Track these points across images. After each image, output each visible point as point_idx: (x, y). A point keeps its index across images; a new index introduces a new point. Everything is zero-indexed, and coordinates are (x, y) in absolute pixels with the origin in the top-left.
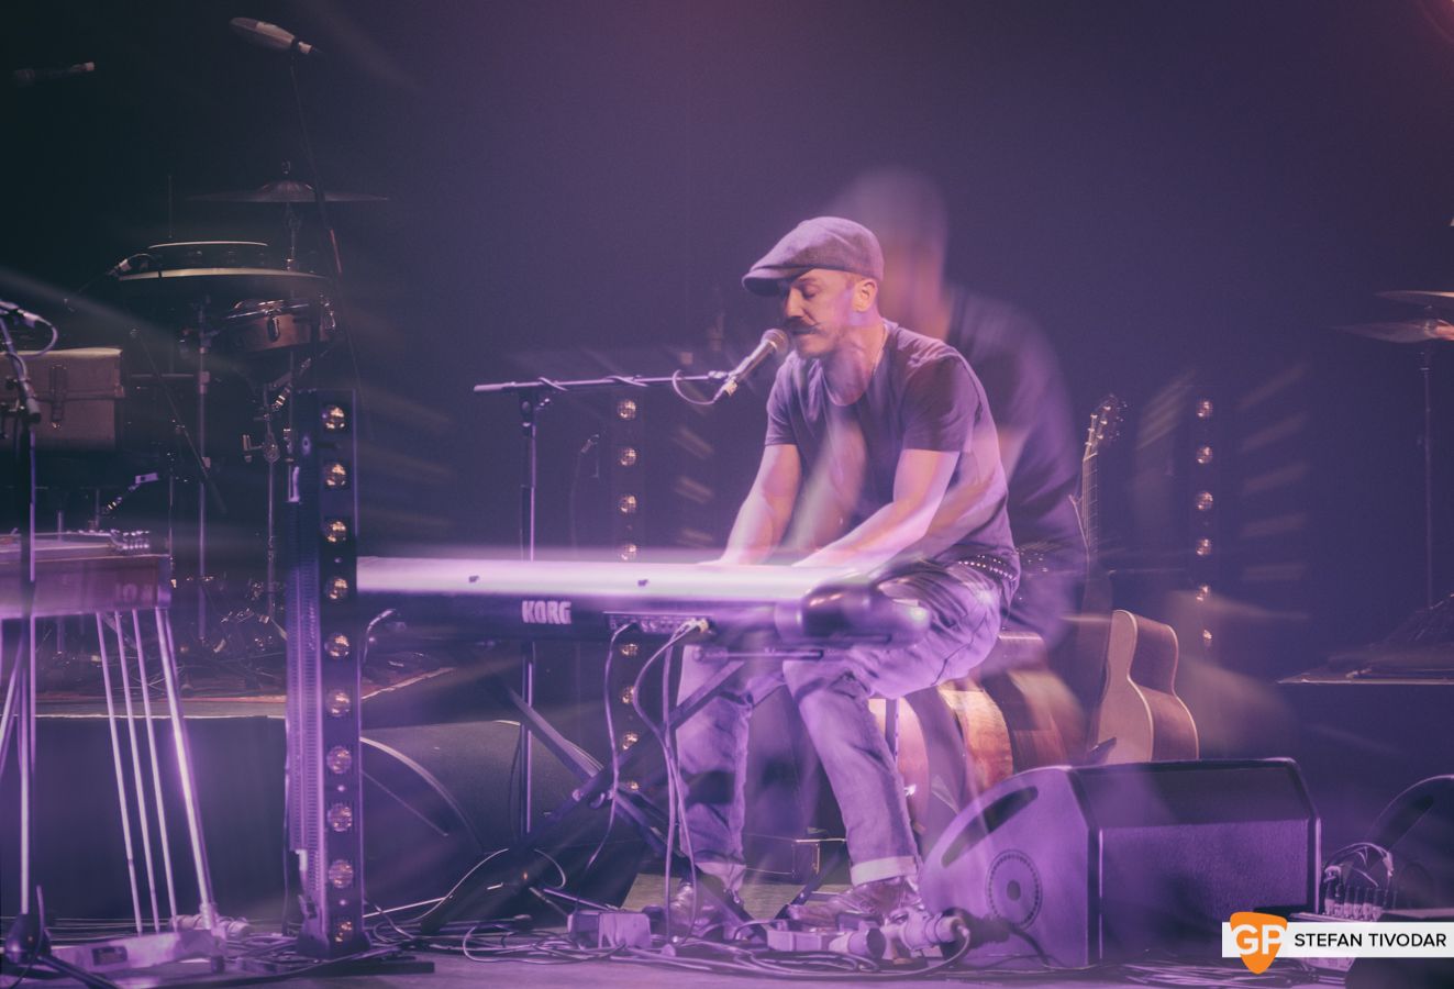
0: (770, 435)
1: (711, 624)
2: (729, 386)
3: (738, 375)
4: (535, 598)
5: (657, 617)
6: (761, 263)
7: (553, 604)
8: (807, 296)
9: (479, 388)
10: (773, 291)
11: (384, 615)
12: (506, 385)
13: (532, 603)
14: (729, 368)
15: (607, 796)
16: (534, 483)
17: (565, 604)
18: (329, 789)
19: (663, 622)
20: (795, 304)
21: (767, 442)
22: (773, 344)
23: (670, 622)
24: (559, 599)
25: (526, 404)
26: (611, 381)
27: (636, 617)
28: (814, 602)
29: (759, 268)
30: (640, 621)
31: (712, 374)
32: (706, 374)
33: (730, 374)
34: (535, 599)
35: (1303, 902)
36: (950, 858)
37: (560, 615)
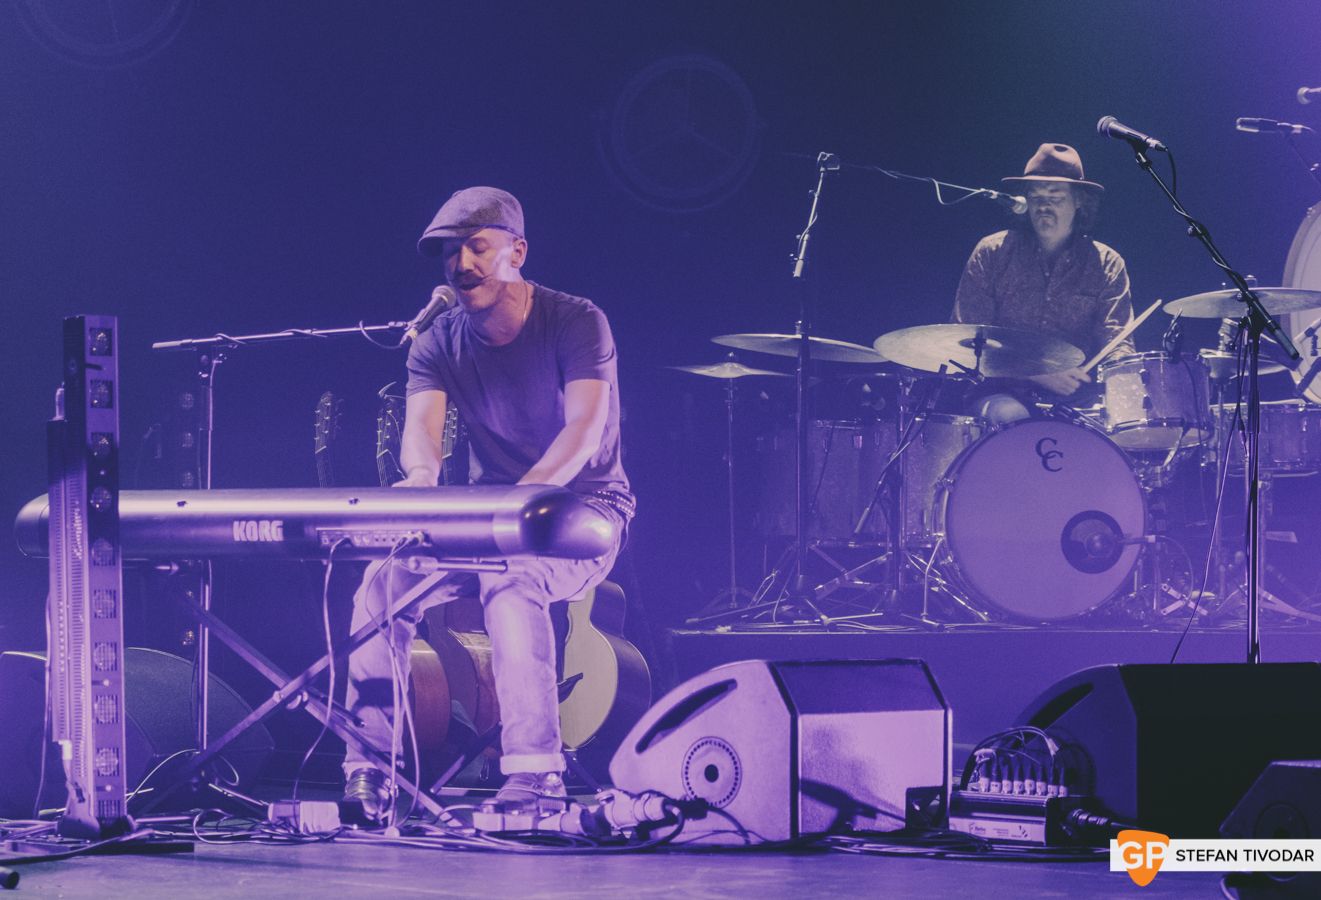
0: (411, 383)
1: (427, 538)
3: (418, 323)
5: (370, 532)
7: (265, 524)
8: (477, 252)
9: (156, 345)
12: (185, 341)
13: (243, 523)
14: (407, 319)
15: (302, 698)
17: (278, 522)
18: (97, 684)
19: (376, 536)
20: (467, 259)
21: (409, 390)
22: (444, 297)
23: (384, 536)
24: (268, 518)
25: (204, 357)
26: (291, 334)
27: (350, 532)
29: (435, 229)
30: (352, 536)
31: (392, 324)
32: (387, 324)
33: (409, 324)
34: (246, 518)
35: (940, 783)
36: (642, 746)
37: (272, 533)
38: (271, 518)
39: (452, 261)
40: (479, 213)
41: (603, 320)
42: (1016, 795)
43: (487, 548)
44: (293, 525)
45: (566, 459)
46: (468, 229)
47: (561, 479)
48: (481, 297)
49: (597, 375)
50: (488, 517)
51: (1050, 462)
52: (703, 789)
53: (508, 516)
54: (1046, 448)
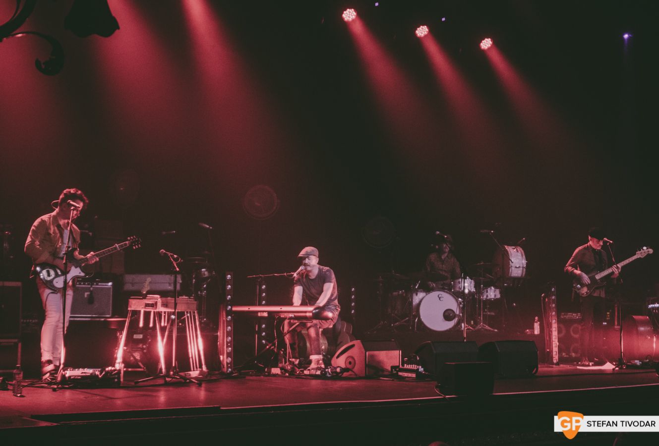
5: (285, 314)
7: (264, 313)
8: (309, 259)
13: (260, 313)
20: (307, 261)
26: (272, 275)
28: (314, 311)
30: (281, 315)
32: (290, 273)
34: (261, 311)
35: (398, 365)
36: (338, 357)
37: (266, 314)
38: (265, 311)
39: (304, 261)
40: (310, 252)
41: (332, 271)
42: (411, 368)
43: (306, 318)
44: (269, 313)
45: (323, 299)
46: (308, 255)
47: (321, 305)
48: (309, 269)
49: (331, 282)
50: (306, 312)
51: (441, 299)
52: (349, 366)
53: (310, 312)
54: (440, 296)
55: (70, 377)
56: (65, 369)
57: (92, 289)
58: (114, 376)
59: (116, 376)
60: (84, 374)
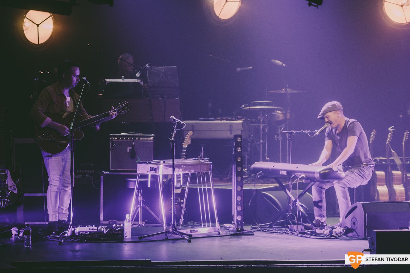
0: (326, 139)
1: (306, 176)
2: (317, 133)
4: (282, 170)
5: (298, 174)
6: (320, 114)
7: (284, 171)
10: (323, 118)
11: (260, 172)
12: (287, 131)
14: (318, 130)
15: (296, 205)
16: (291, 148)
17: (286, 171)
18: (237, 203)
20: (326, 120)
21: (326, 140)
24: (285, 170)
25: (290, 135)
26: (302, 131)
28: (321, 172)
29: (320, 115)
30: (296, 175)
32: (314, 131)
36: (346, 218)
37: (285, 173)
44: (288, 172)
52: (353, 227)
53: (317, 173)
55: (79, 232)
56: (75, 225)
57: (133, 143)
58: (118, 233)
59: (120, 232)
60: (91, 230)
